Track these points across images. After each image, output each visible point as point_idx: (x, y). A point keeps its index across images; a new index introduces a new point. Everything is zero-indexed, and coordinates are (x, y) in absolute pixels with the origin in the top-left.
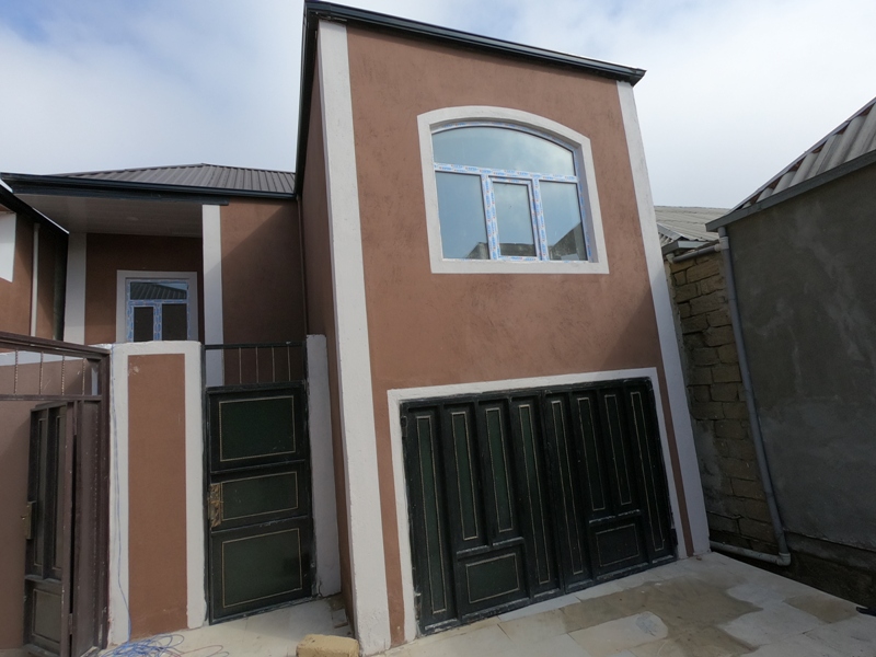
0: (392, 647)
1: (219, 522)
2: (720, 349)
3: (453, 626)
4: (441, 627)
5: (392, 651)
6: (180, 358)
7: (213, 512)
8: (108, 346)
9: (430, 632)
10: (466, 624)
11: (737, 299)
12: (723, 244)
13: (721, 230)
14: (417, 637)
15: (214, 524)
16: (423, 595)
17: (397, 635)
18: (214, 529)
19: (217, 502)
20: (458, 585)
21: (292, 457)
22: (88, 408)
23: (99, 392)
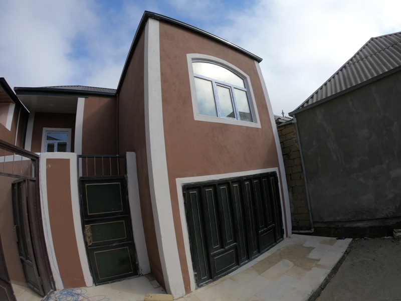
0: (186, 294)
1: (91, 244)
2: (295, 160)
3: (210, 282)
4: (206, 283)
5: (186, 296)
6: (68, 161)
7: (88, 239)
8: (39, 154)
9: (202, 286)
10: (216, 280)
11: (300, 141)
12: (295, 121)
13: (294, 116)
14: (196, 289)
15: (89, 244)
16: (198, 273)
17: (188, 289)
18: (90, 246)
19: (89, 234)
20: (212, 267)
21: (121, 213)
22: (31, 183)
23: (35, 176)
